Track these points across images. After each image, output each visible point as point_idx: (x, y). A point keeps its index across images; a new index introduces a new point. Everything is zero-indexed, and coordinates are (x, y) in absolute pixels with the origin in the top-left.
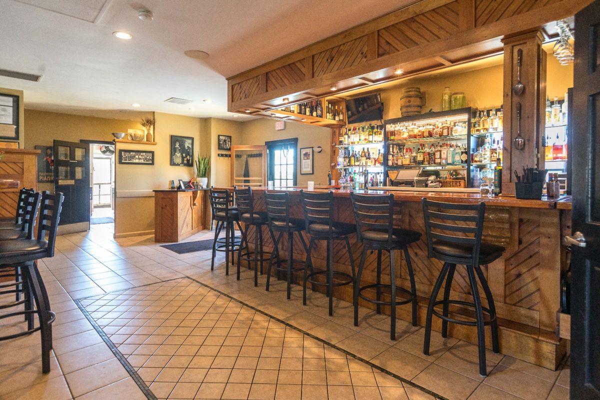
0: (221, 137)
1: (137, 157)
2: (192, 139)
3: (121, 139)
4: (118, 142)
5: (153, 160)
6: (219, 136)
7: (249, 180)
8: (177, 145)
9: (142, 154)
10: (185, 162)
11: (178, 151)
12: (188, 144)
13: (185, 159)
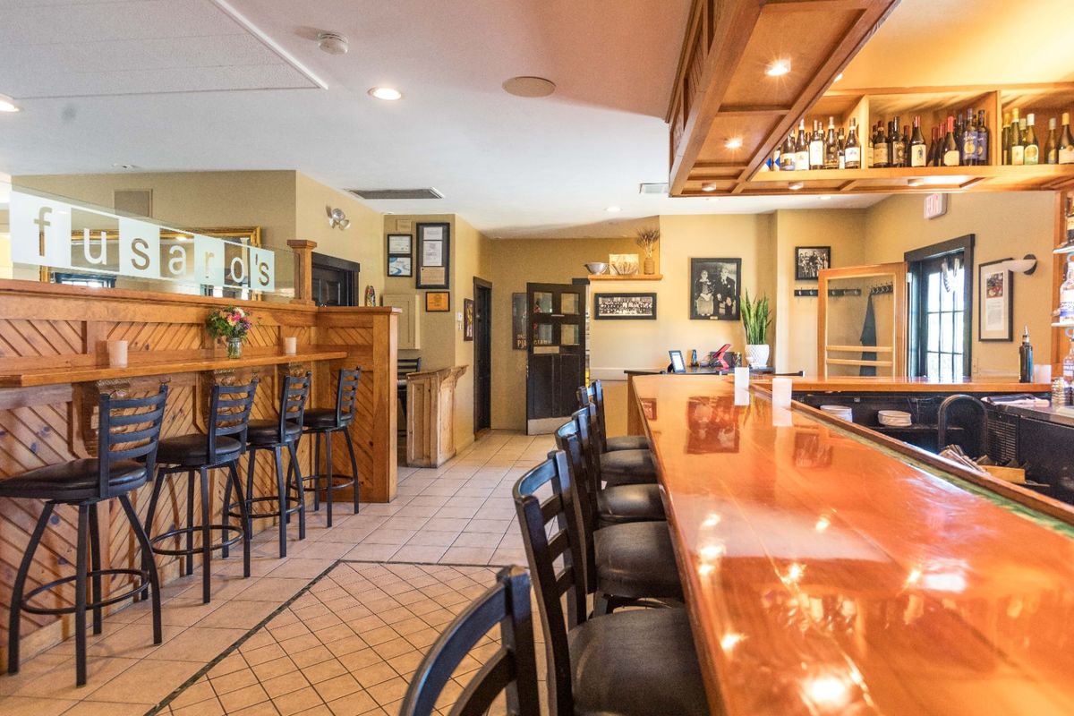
0: (800, 251)
1: (625, 305)
2: (738, 261)
3: (598, 274)
4: (593, 279)
5: (654, 310)
6: (797, 249)
7: (875, 353)
8: (704, 277)
9: (633, 299)
10: (722, 311)
11: (705, 289)
12: (727, 272)
13: (722, 305)
